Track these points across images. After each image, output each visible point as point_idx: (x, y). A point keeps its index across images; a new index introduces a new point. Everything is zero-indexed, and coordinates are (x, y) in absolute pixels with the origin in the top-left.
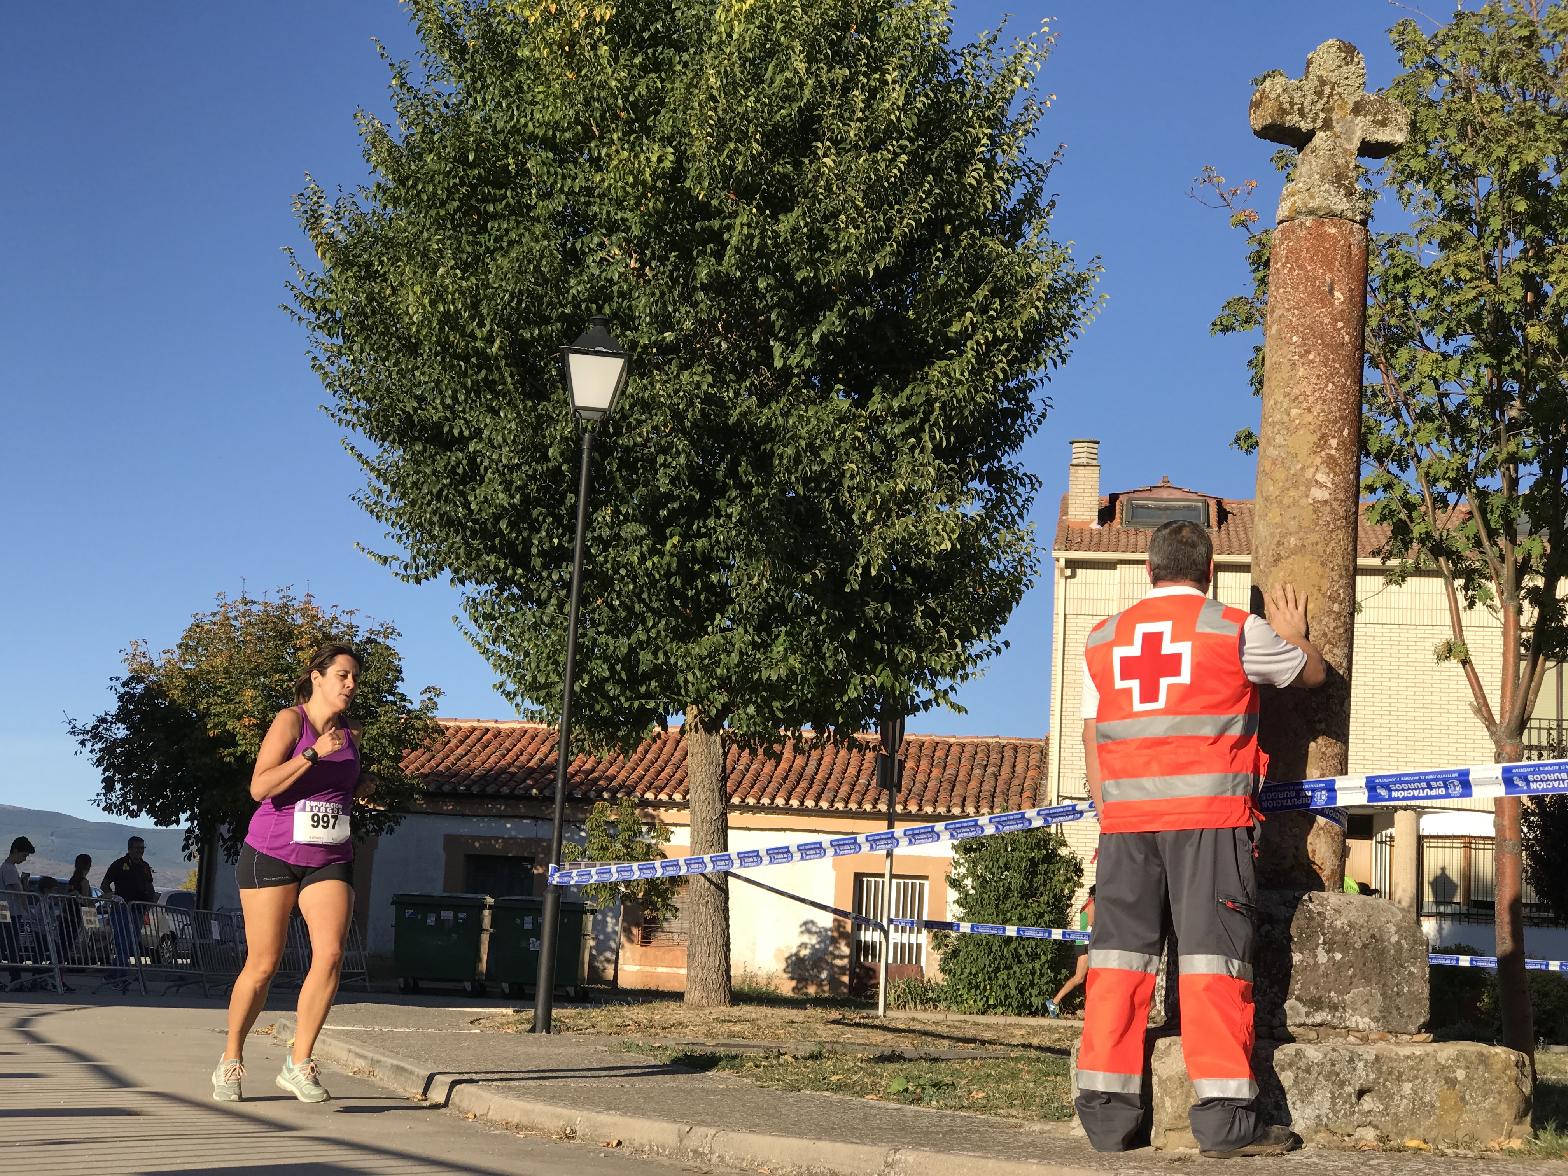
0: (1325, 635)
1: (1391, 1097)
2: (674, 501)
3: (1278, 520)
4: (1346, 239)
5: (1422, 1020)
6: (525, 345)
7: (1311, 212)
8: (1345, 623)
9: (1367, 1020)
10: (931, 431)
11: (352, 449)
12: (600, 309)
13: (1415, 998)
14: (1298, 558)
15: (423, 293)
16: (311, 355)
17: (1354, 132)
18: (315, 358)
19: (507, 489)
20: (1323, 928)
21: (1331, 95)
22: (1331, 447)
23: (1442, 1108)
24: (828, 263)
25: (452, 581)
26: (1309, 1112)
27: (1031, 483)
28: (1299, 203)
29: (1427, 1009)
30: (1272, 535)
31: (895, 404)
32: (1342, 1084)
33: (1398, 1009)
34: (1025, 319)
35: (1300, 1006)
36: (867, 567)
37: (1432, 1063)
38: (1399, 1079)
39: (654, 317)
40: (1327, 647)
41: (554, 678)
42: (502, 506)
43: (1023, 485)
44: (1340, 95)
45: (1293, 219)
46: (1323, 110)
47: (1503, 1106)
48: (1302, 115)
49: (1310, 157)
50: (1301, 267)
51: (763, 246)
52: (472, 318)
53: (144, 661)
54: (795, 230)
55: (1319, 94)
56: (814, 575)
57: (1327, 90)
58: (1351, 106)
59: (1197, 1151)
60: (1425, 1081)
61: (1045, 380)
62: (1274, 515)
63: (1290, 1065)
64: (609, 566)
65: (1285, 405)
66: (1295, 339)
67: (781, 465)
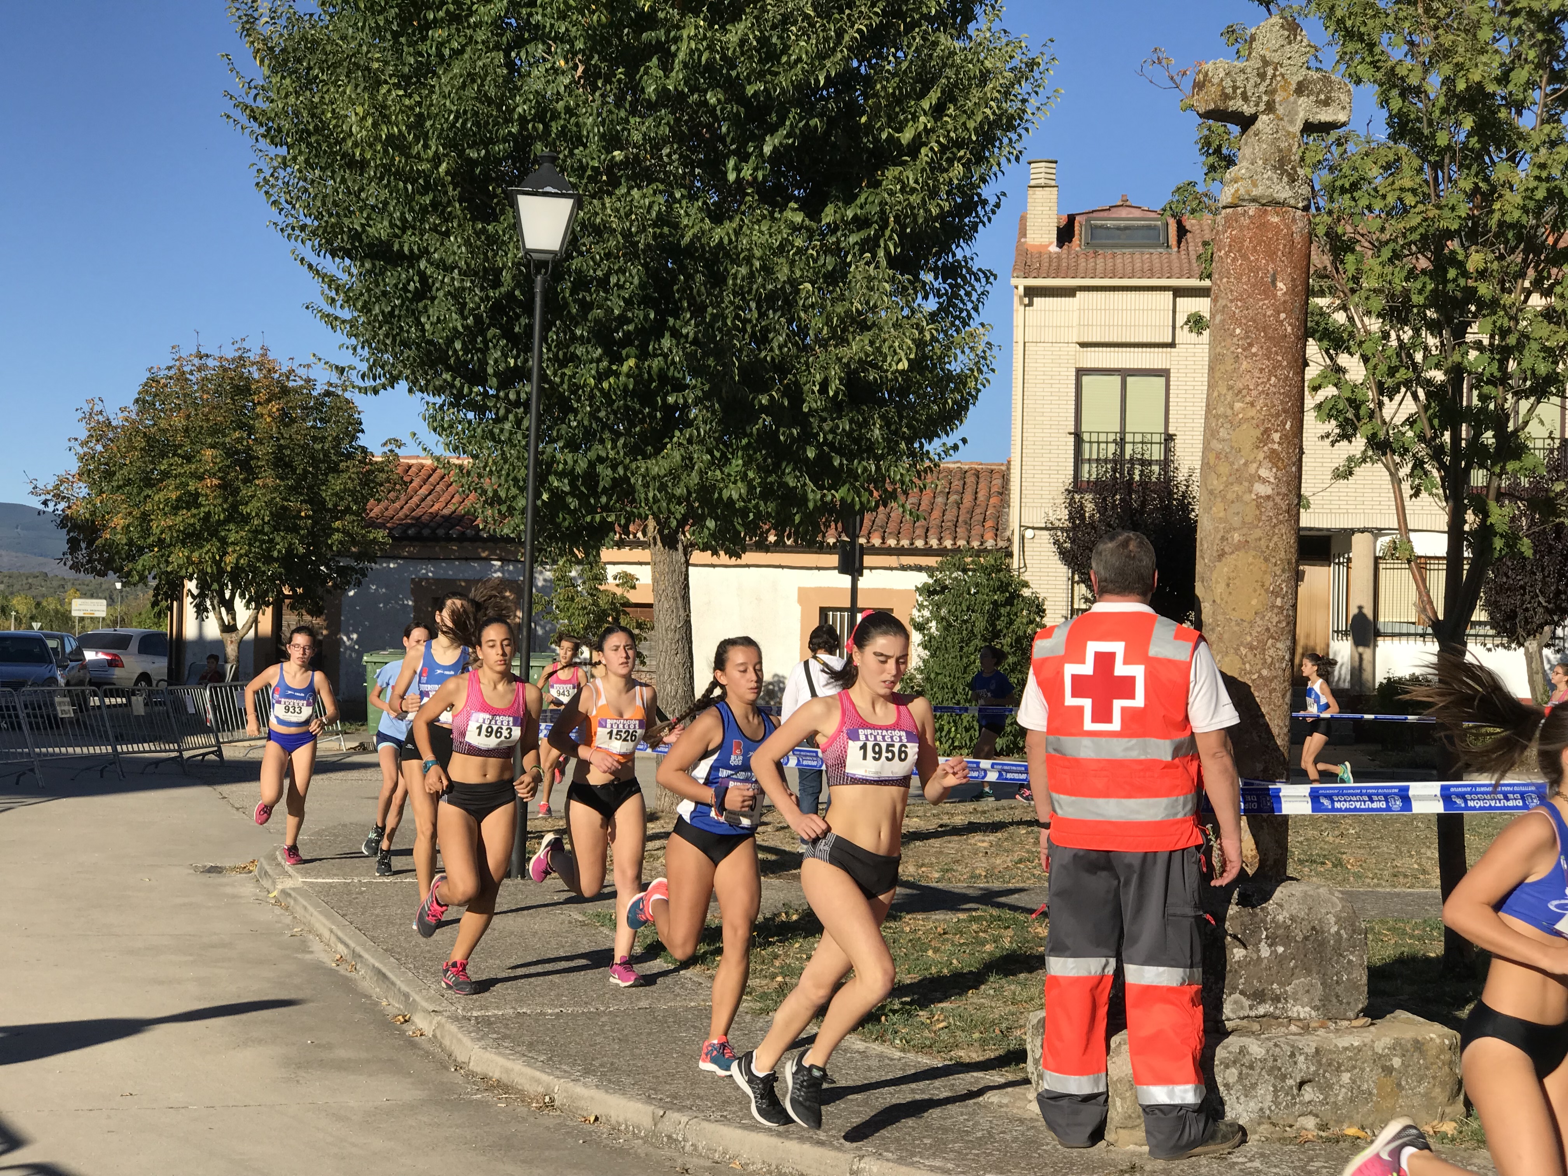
0: (1268, 630)
1: (1331, 1087)
2: (628, 323)
3: (1222, 514)
4: (1288, 227)
5: (1360, 1006)
6: (473, 163)
7: (1254, 200)
8: (1288, 616)
9: (1307, 1009)
10: (886, 245)
11: (302, 260)
12: (547, 127)
13: (1353, 985)
14: (1241, 554)
15: (367, 114)
16: (256, 168)
17: (1297, 113)
18: (260, 171)
19: (461, 312)
20: (1265, 922)
21: (1274, 76)
22: (1273, 442)
23: (1379, 1095)
24: (777, 74)
25: (410, 391)
26: (1253, 1105)
27: (987, 278)
28: (1242, 191)
29: (1365, 995)
30: (1216, 529)
31: (850, 214)
32: (1284, 1078)
33: (1337, 996)
34: (979, 119)
35: (1243, 999)
36: (824, 386)
37: (1370, 1053)
38: (1338, 1069)
39: (602, 137)
40: (1270, 641)
41: (514, 491)
42: (455, 329)
43: (978, 280)
44: (1282, 75)
45: (1236, 206)
46: (1266, 92)
47: (1438, 1090)
48: (1245, 98)
49: (1253, 139)
50: (1245, 257)
51: (711, 63)
52: (417, 139)
53: (101, 419)
54: (743, 42)
55: (1262, 76)
56: (771, 396)
57: (1270, 71)
58: (1294, 86)
59: (1146, 1149)
60: (1363, 1070)
61: (999, 174)
62: (1218, 509)
63: (1235, 1062)
64: (565, 386)
65: (1229, 398)
66: (1238, 331)
67: (735, 284)
